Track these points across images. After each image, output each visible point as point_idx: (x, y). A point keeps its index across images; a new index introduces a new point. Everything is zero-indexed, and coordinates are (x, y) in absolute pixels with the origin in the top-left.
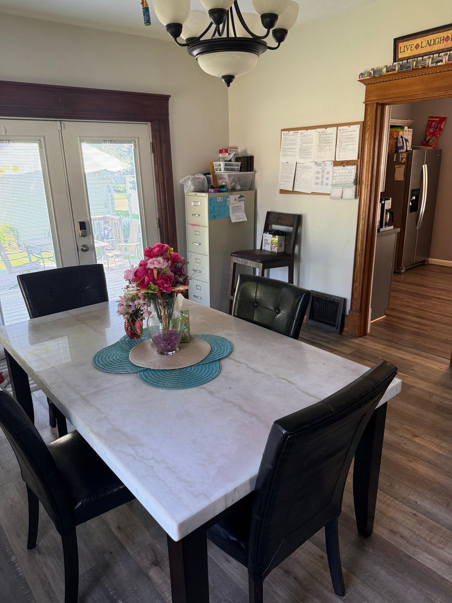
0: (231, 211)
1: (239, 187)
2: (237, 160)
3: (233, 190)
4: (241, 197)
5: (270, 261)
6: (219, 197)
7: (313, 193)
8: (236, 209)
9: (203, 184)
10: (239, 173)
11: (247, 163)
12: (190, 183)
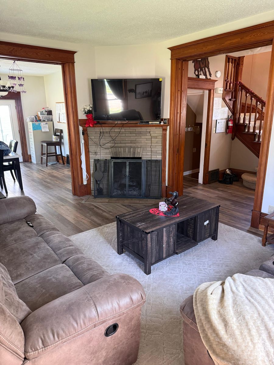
0: (42, 128)
1: (46, 120)
2: (46, 112)
3: (44, 121)
4: (46, 123)
5: (55, 144)
6: (37, 123)
7: (63, 123)
8: (44, 127)
9: (33, 119)
10: (46, 116)
11: (50, 113)
12: (28, 119)
